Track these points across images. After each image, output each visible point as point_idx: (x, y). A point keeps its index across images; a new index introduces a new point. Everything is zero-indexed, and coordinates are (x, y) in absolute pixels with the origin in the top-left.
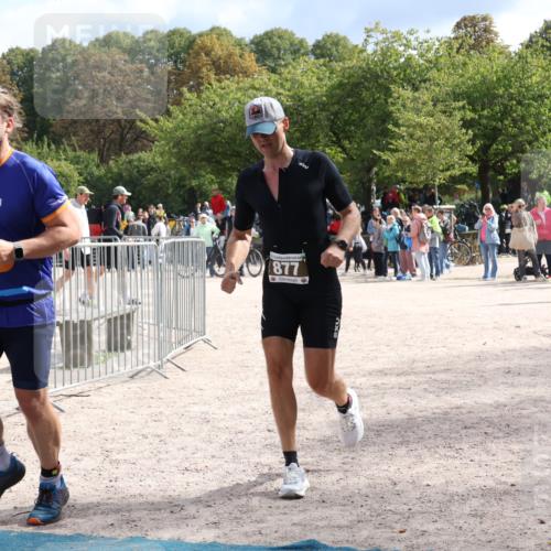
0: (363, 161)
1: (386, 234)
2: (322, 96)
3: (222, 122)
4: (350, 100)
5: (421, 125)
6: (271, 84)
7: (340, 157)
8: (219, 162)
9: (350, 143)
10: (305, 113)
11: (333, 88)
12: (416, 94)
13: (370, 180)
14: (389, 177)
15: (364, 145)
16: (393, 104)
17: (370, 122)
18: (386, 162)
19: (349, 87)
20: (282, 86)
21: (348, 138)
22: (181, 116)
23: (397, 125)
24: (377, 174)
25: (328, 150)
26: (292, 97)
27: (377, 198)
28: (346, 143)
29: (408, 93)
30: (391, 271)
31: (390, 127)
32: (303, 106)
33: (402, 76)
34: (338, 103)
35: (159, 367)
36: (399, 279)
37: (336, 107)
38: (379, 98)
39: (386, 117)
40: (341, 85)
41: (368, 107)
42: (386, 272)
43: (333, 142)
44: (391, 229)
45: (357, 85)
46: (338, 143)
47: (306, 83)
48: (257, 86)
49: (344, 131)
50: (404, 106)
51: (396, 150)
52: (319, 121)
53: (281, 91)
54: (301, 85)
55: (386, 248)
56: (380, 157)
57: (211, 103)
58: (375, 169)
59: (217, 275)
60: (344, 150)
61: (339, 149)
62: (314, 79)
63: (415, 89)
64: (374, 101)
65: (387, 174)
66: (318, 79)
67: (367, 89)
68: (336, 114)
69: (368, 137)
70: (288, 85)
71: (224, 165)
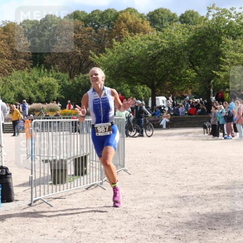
0: (206, 77)
1: (219, 115)
2: (185, 43)
3: (132, 56)
4: (199, 45)
5: (237, 58)
6: (158, 37)
7: (194, 75)
8: (131, 78)
9: (199, 67)
10: (176, 52)
11: (191, 38)
12: (235, 42)
13: (210, 87)
14: (220, 85)
15: (207, 68)
16: (222, 47)
17: (210, 56)
18: (219, 77)
19: (199, 38)
20: (164, 38)
21: (198, 65)
22: (112, 54)
23: (224, 57)
24: (213, 83)
25: (188, 71)
26: (169, 44)
27: (213, 96)
28: (197, 68)
29: (230, 41)
30: (221, 134)
31: (221, 58)
32: (175, 48)
33: (227, 32)
34: (193, 46)
35: (101, 184)
36: (225, 138)
37: (192, 48)
38: (215, 44)
39: (219, 54)
40: (194, 37)
41: (209, 48)
42: (219, 134)
43: (190, 67)
44: (221, 112)
45: (203, 37)
46: (193, 67)
47: (177, 36)
48: (151, 38)
49: (196, 61)
50: (228, 48)
51: (224, 71)
52: (184, 56)
53: (164, 40)
54: (174, 37)
55: (219, 122)
56: (216, 75)
57: (127, 47)
58: (212, 81)
59: (130, 136)
60: (196, 71)
61: (193, 71)
62: (181, 34)
63: (234, 39)
64: (212, 45)
65: (219, 83)
66: (183, 34)
67: (209, 39)
68: (192, 52)
69: (209, 64)
70: (167, 37)
71: (134, 79)
